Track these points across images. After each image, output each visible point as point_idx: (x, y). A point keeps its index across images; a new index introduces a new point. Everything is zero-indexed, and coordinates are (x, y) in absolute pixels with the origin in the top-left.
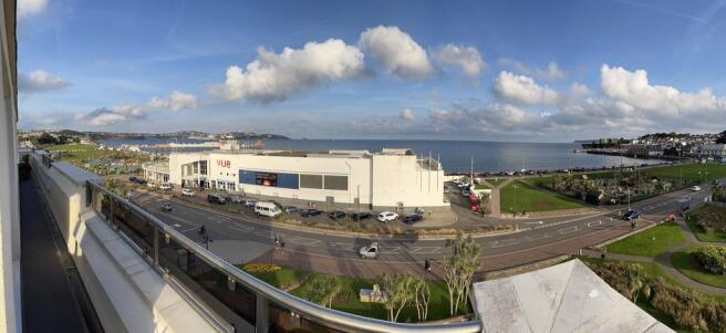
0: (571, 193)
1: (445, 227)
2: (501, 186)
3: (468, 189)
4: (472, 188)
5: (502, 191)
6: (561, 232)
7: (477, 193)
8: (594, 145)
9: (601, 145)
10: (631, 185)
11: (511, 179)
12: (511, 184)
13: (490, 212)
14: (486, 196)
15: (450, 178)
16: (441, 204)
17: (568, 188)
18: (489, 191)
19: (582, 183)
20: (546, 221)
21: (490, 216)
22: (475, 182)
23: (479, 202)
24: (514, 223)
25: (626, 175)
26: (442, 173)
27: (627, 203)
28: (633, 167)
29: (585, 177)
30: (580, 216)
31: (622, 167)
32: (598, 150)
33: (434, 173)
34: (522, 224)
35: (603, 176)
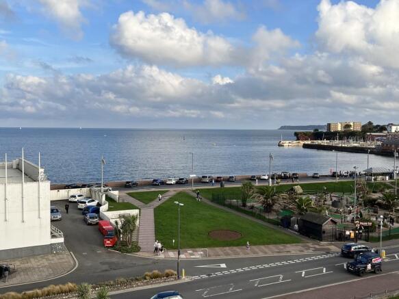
0: (273, 217)
1: (56, 282)
2: (156, 203)
3: (96, 210)
4: (103, 208)
5: (158, 211)
6: (256, 282)
7: (112, 217)
8: (317, 135)
9: (331, 135)
10: (387, 207)
11: (172, 191)
12: (172, 199)
13: (138, 249)
14: (129, 222)
15: (63, 194)
16: (47, 240)
17: (268, 208)
18: (134, 212)
19: (293, 200)
20: (231, 263)
21: (139, 254)
22: (109, 199)
23: (117, 232)
24: (178, 265)
25: (376, 188)
26: (46, 185)
27: (377, 239)
28: (391, 175)
29: (299, 189)
30: (291, 258)
31: (369, 173)
32: (325, 142)
33: (30, 187)
34: (191, 267)
35: (332, 188)
